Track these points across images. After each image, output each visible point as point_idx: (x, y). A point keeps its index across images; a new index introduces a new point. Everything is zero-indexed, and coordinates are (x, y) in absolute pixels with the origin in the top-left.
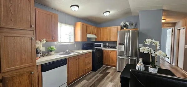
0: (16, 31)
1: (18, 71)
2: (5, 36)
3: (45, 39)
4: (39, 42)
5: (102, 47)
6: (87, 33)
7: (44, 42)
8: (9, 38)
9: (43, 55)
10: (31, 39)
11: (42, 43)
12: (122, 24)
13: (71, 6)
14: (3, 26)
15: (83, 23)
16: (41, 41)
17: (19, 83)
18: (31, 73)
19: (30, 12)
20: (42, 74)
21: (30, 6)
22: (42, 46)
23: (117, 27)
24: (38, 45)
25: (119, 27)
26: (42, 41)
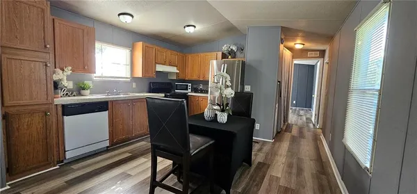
0: (23, 52)
1: (26, 108)
2: (8, 58)
3: (70, 68)
4: (61, 72)
5: (190, 90)
6: (156, 63)
7: (68, 71)
8: (13, 62)
9: (69, 94)
10: (46, 65)
11: (65, 73)
12: (225, 48)
13: (119, 15)
14: (5, 45)
15: (147, 45)
16: (63, 70)
17: (27, 125)
18: (46, 115)
19: (44, 25)
20: (63, 118)
21: (43, 18)
22: (65, 78)
23: (215, 53)
24: (58, 76)
25: (220, 54)
26: (66, 70)
